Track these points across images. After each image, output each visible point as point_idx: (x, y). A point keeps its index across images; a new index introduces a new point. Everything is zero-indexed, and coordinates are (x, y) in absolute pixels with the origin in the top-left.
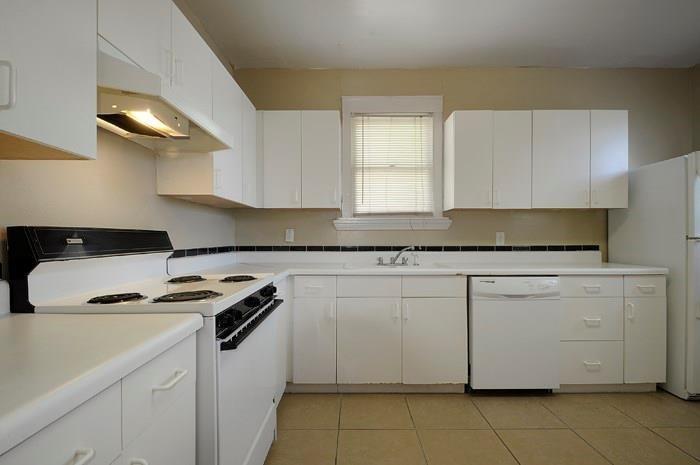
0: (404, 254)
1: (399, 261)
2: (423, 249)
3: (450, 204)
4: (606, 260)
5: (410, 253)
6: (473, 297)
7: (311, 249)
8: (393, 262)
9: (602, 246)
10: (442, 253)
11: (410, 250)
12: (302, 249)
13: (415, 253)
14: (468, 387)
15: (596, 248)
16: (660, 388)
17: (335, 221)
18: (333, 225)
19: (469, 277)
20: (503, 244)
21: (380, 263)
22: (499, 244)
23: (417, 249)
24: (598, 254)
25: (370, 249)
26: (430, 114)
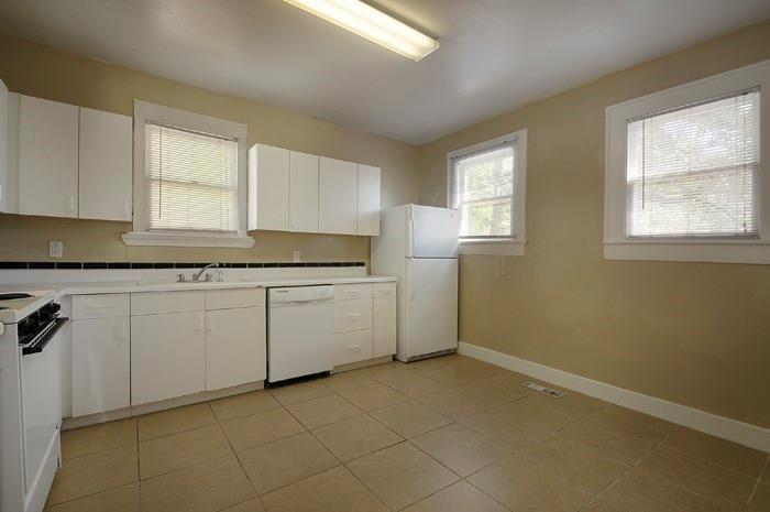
0: (208, 271)
1: (203, 277)
2: (228, 266)
3: (253, 226)
4: (369, 273)
5: (214, 270)
6: (271, 305)
7: (89, 266)
8: (196, 278)
9: (367, 263)
10: (247, 270)
11: (215, 267)
12: (76, 266)
13: (220, 269)
14: (266, 381)
15: (362, 264)
16: (395, 358)
17: (123, 236)
18: (120, 239)
19: (267, 288)
20: (299, 261)
21: (181, 280)
22: (295, 261)
23: (221, 266)
24: (363, 269)
25: (169, 266)
26: (236, 140)
